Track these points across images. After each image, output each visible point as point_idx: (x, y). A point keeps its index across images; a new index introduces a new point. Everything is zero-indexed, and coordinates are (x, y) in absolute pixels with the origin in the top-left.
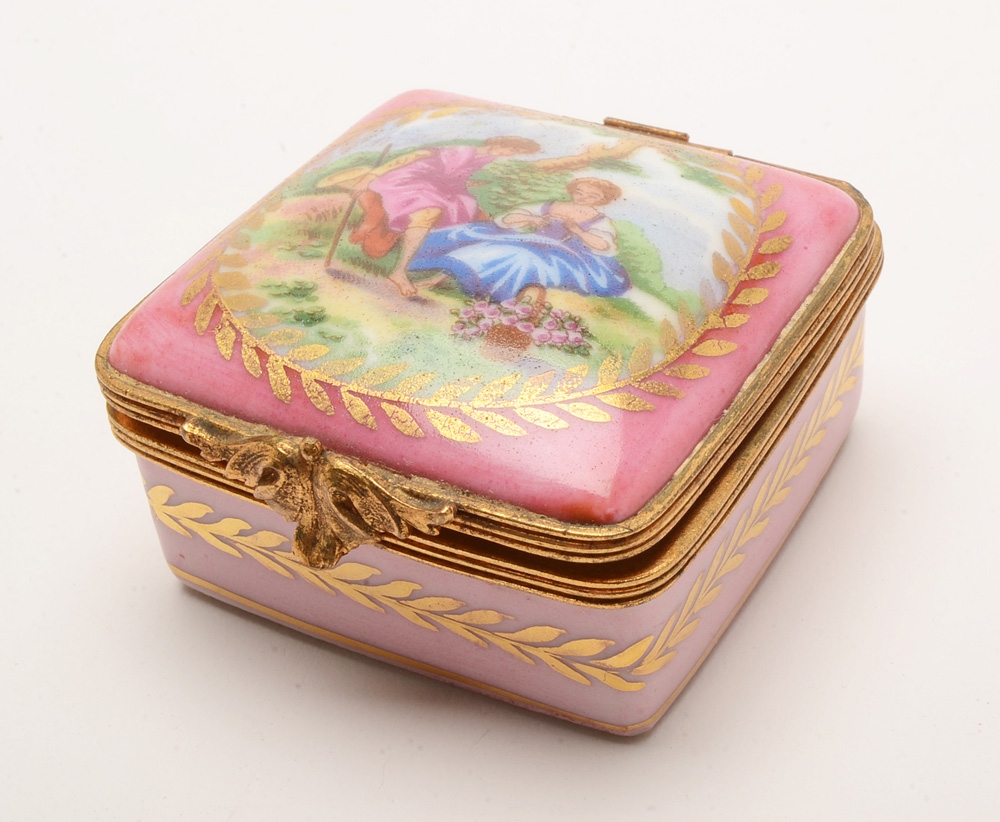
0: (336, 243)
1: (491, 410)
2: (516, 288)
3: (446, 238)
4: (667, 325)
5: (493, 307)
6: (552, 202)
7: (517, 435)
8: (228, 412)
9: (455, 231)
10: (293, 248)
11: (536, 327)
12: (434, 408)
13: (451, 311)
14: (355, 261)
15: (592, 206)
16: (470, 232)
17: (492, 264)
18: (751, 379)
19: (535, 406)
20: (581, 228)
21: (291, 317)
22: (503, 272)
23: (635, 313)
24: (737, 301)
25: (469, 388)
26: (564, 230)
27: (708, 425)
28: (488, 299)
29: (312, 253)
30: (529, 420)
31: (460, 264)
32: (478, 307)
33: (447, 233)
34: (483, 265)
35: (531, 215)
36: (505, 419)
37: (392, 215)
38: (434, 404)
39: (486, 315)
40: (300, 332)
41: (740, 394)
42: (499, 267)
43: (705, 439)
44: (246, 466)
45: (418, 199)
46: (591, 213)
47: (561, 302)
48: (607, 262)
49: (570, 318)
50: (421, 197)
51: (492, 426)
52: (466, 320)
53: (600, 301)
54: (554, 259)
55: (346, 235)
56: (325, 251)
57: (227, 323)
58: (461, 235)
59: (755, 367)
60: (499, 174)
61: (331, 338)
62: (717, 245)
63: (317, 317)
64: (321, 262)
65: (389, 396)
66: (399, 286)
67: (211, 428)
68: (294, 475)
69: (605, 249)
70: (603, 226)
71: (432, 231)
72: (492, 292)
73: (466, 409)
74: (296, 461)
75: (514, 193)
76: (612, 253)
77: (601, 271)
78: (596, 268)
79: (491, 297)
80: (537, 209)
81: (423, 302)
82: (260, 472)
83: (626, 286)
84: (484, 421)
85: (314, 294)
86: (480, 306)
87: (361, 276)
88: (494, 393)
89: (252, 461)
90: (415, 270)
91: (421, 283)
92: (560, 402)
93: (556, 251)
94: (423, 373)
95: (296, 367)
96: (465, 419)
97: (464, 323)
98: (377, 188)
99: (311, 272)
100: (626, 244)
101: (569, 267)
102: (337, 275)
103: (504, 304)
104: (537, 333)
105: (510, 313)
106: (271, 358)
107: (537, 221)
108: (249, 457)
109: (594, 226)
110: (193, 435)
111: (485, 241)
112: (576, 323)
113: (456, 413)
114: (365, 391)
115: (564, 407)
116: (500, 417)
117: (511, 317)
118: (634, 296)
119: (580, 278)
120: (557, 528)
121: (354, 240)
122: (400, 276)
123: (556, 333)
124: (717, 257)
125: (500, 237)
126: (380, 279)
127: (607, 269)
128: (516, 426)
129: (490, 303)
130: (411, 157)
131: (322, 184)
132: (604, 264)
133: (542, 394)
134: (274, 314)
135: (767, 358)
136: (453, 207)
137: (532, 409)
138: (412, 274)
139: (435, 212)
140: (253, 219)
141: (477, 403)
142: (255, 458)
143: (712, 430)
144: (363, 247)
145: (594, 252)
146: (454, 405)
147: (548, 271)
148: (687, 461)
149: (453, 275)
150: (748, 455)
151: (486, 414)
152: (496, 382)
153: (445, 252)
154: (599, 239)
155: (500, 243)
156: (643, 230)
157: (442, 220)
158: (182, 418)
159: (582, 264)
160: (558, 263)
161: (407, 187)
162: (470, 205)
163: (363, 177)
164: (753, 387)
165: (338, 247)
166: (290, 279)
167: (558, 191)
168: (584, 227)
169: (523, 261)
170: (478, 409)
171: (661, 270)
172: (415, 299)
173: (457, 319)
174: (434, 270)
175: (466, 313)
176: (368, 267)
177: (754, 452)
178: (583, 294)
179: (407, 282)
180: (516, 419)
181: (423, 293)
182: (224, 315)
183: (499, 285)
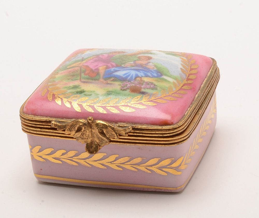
0: (81, 76)
1: (136, 104)
2: (134, 78)
3: (111, 71)
4: (174, 83)
5: (129, 83)
6: (135, 61)
7: (144, 108)
8: (63, 118)
9: (112, 69)
10: (69, 79)
11: (142, 85)
12: (121, 106)
13: (118, 85)
14: (88, 79)
15: (146, 60)
16: (117, 69)
17: (125, 74)
18: (197, 96)
20: (145, 65)
21: (75, 93)
22: (129, 75)
23: (166, 80)
25: (129, 100)
26: (141, 65)
27: (190, 104)
28: (127, 81)
29: (74, 79)
30: (147, 104)
31: (117, 75)
34: (123, 75)
35: (131, 64)
36: (140, 105)
37: (94, 69)
38: (121, 105)
39: (128, 84)
40: (79, 96)
41: (195, 99)
42: (128, 74)
43: (190, 107)
45: (99, 65)
46: (146, 62)
47: (146, 79)
48: (156, 71)
49: (150, 82)
50: (99, 64)
51: (137, 107)
52: (123, 86)
53: (156, 79)
54: (141, 71)
56: (79, 78)
57: (57, 97)
58: (114, 69)
59: (197, 93)
60: (118, 57)
61: (88, 95)
62: (180, 66)
63: (82, 91)
64: (79, 81)
65: (108, 105)
66: (102, 82)
67: (59, 122)
68: (86, 127)
69: (153, 68)
70: (150, 64)
71: (106, 70)
72: (128, 79)
73: (129, 105)
74: (87, 124)
75: (124, 60)
76: (155, 69)
77: (154, 73)
78: (153, 72)
79: (128, 80)
80: (132, 62)
81: (111, 84)
82: (76, 129)
83: (162, 75)
84: (135, 106)
85: (80, 87)
86: (126, 83)
87: (91, 81)
88: (136, 100)
89: (74, 127)
90: (105, 78)
91: (109, 80)
92: (153, 100)
93: (141, 70)
94: (115, 98)
95: (80, 103)
96: (130, 107)
97: (123, 87)
99: (77, 83)
100: (158, 67)
101: (145, 72)
102: (84, 82)
103: (132, 82)
104: (142, 86)
105: (134, 83)
106: (72, 103)
107: (133, 65)
108: (72, 126)
109: (149, 64)
110: (55, 124)
111: (120, 70)
112: (152, 84)
113: (127, 106)
114: (101, 105)
115: (155, 101)
116: (139, 105)
117: (135, 84)
118: (165, 77)
119: (149, 74)
120: (160, 127)
121: (85, 74)
122: (102, 80)
123: (148, 86)
124: (181, 69)
125: (125, 69)
126: (96, 81)
127: (155, 72)
128: (144, 106)
129: (128, 82)
130: (91, 58)
132: (154, 71)
133: (148, 98)
134: (70, 93)
135: (199, 91)
136: (109, 65)
137: (147, 102)
138: (105, 79)
139: (105, 67)
140: (55, 73)
141: (132, 103)
142: (75, 126)
143: (191, 105)
144: (89, 76)
145: (150, 69)
146: (126, 104)
148: (187, 112)
149: (116, 78)
150: (199, 112)
151: (135, 105)
152: (136, 98)
153: (112, 73)
155: (126, 70)
156: (161, 64)
157: (108, 67)
158: (50, 122)
159: (149, 72)
160: (142, 72)
161: (94, 63)
162: (114, 64)
163: (80, 63)
165: (82, 77)
166: (72, 85)
167: (136, 59)
168: (146, 64)
169: (133, 73)
170: (133, 104)
171: (169, 72)
172: (108, 84)
173: (121, 86)
174: (111, 77)
175: (123, 85)
176: (92, 79)
177: (201, 112)
178: (151, 77)
179: (104, 81)
180: (143, 105)
182: (56, 95)
183: (129, 78)
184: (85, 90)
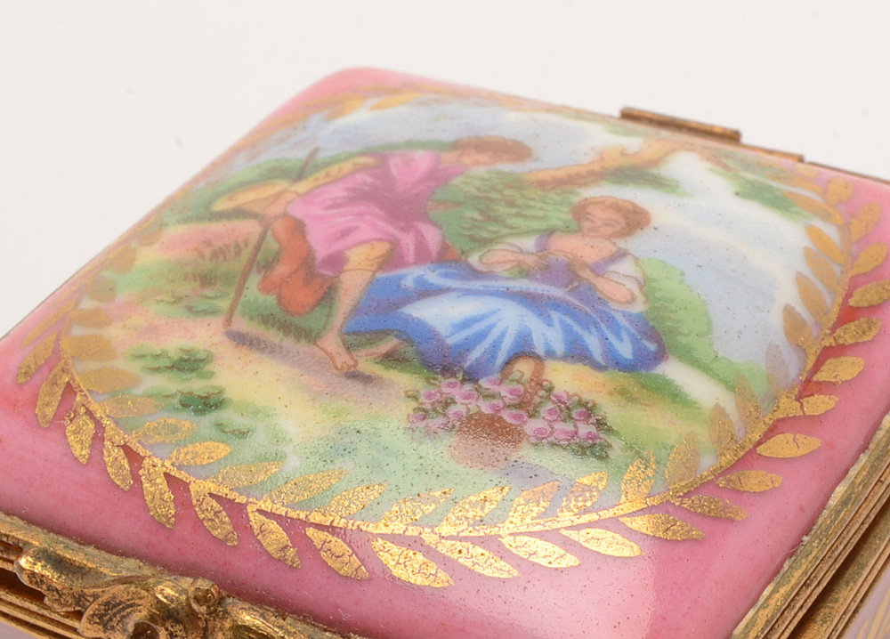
0: (239, 293)
1: (466, 539)
2: (501, 358)
3: (399, 286)
4: (719, 411)
5: (468, 387)
6: (550, 232)
7: (505, 576)
8: (84, 540)
9: (411, 276)
10: (177, 300)
11: (530, 417)
12: (383, 536)
13: (406, 393)
14: (267, 320)
15: (608, 238)
16: (434, 277)
17: (466, 324)
18: (840, 490)
19: (531, 534)
20: (593, 271)
21: (175, 402)
22: (481, 336)
23: (673, 395)
24: (820, 377)
25: (433, 506)
26: (569, 273)
27: (781, 557)
28: (460, 376)
29: (201, 307)
30: (522, 554)
31: (420, 324)
32: (446, 387)
33: (401, 278)
34: (454, 326)
35: (522, 252)
36: (487, 553)
37: (321, 252)
38: (384, 530)
39: (457, 399)
40: (187, 424)
41: (825, 513)
42: (476, 328)
43: (777, 579)
44: (111, 619)
45: (357, 228)
46: (607, 248)
47: (566, 379)
48: (631, 322)
49: (580, 403)
50: (362, 225)
51: (468, 563)
52: (428, 407)
53: (623, 379)
54: (556, 316)
55: (254, 280)
56: (224, 304)
57: (82, 410)
58: (420, 281)
59: (846, 472)
60: (474, 191)
61: (233, 432)
62: (788, 295)
63: (212, 402)
64: (217, 322)
65: (317, 518)
66: (329, 355)
67: (59, 563)
68: (179, 633)
69: (628, 302)
70: (625, 267)
71: (379, 275)
72: (466, 365)
73: (429, 538)
74: (182, 614)
75: (496, 220)
76: (639, 307)
77: (623, 334)
78: (616, 329)
79: (465, 373)
80: (529, 243)
81: (367, 379)
82: (131, 628)
83: (660, 356)
84: (456, 556)
85: (208, 367)
86: (449, 385)
87: (277, 341)
88: (470, 515)
89: (119, 612)
90: (354, 333)
91: (363, 352)
92: (567, 528)
93: (557, 305)
94: (366, 484)
95: (183, 475)
96: (429, 552)
97: (426, 411)
98: (298, 211)
99: (203, 336)
100: (658, 295)
101: (577, 328)
102: (241, 340)
103: (484, 383)
104: (532, 426)
105: (493, 396)
106: (146, 461)
107: (530, 260)
108: (115, 606)
109: (612, 268)
110: (33, 574)
111: (455, 290)
112: (588, 410)
113: (415, 544)
114: (282, 511)
115: (573, 535)
116: (479, 550)
117: (495, 402)
118: (673, 371)
119: (593, 343)
121: (265, 288)
122: (332, 342)
123: (559, 426)
124: (789, 312)
125: (477, 285)
126: (304, 346)
127: (633, 330)
128: (503, 563)
129: (463, 381)
130: (347, 166)
131: (221, 205)
132: (628, 326)
133: (540, 516)
134: (151, 396)
135: (864, 458)
136: (408, 240)
137: (526, 539)
138: (351, 339)
139: (382, 248)
140: (120, 256)
141: (446, 530)
142: (124, 609)
143: (786, 566)
144: (279, 299)
146: (412, 532)
147: (548, 335)
148: (751, 613)
149: (409, 340)
150: (836, 601)
151: (459, 545)
152: (473, 498)
153: (398, 305)
154: (620, 285)
155: (477, 293)
156: (682, 274)
157: (393, 259)
158: (17, 549)
159: (595, 323)
160: (561, 322)
161: (341, 210)
162: (432, 237)
163: (278, 196)
164: (845, 502)
165: (243, 299)
166: (173, 344)
167: (559, 216)
168: (598, 269)
169: (510, 320)
170: (446, 539)
171: (709, 331)
172: (355, 376)
173: (414, 405)
174: (383, 333)
175: (429, 396)
176: (286, 328)
177: (845, 596)
178: (598, 367)
179: (342, 351)
180: (502, 553)
181: (367, 366)
182: (78, 398)
183: (475, 355)
184: (227, 395)
